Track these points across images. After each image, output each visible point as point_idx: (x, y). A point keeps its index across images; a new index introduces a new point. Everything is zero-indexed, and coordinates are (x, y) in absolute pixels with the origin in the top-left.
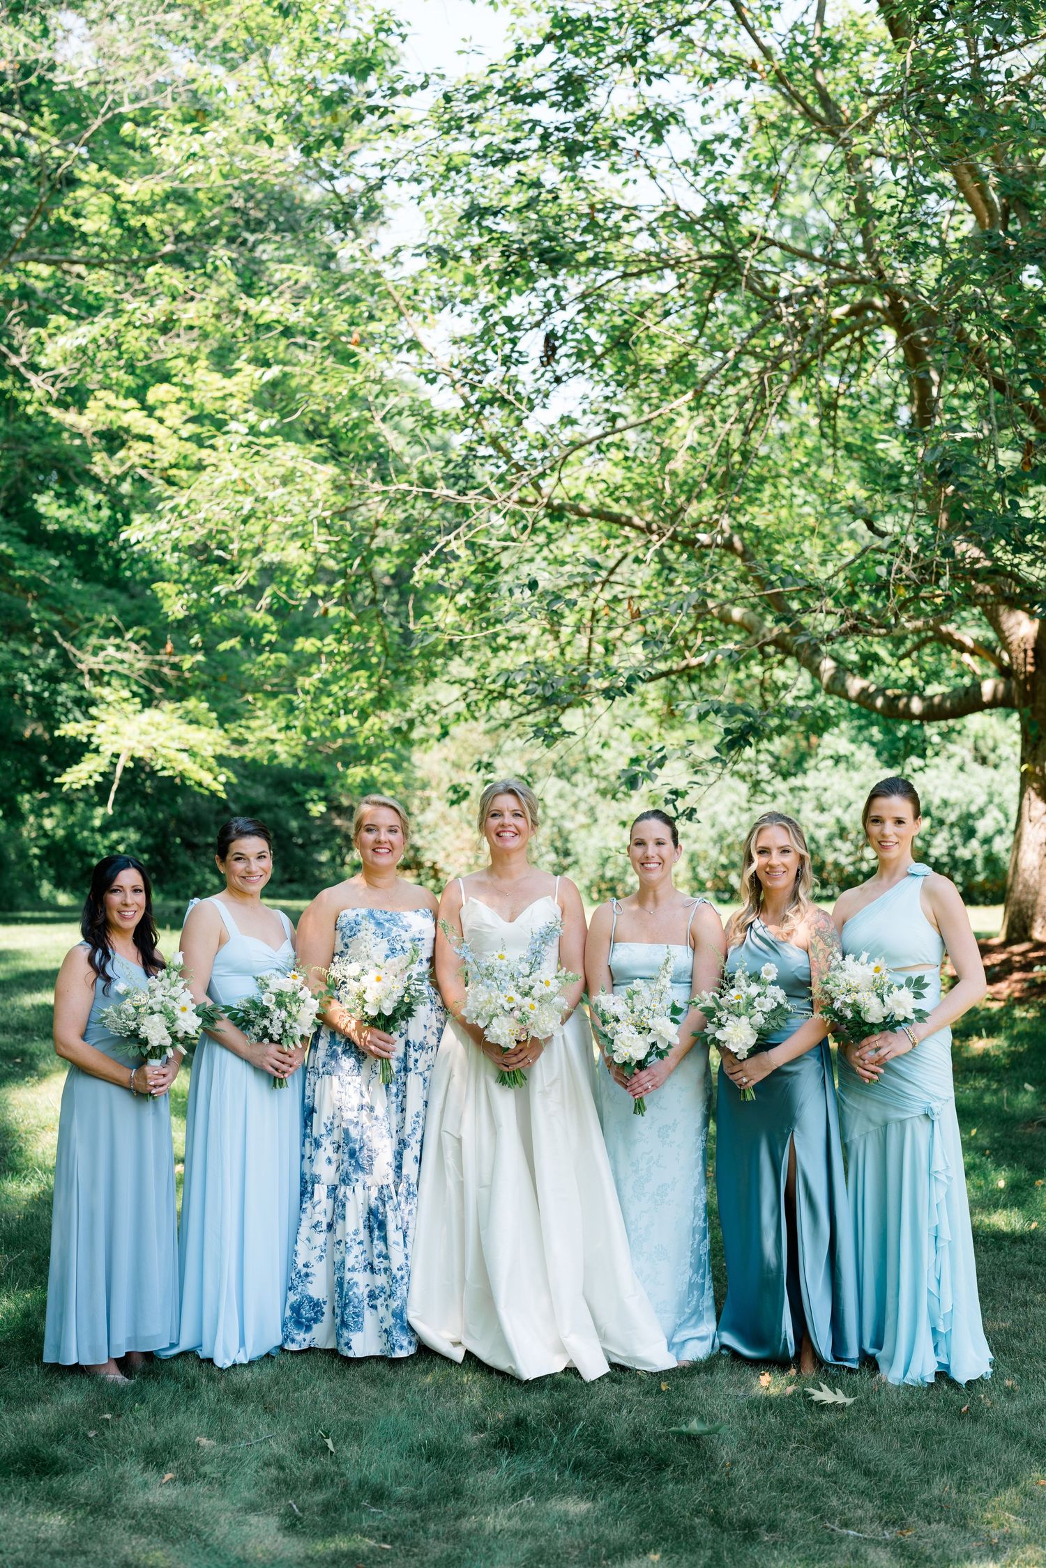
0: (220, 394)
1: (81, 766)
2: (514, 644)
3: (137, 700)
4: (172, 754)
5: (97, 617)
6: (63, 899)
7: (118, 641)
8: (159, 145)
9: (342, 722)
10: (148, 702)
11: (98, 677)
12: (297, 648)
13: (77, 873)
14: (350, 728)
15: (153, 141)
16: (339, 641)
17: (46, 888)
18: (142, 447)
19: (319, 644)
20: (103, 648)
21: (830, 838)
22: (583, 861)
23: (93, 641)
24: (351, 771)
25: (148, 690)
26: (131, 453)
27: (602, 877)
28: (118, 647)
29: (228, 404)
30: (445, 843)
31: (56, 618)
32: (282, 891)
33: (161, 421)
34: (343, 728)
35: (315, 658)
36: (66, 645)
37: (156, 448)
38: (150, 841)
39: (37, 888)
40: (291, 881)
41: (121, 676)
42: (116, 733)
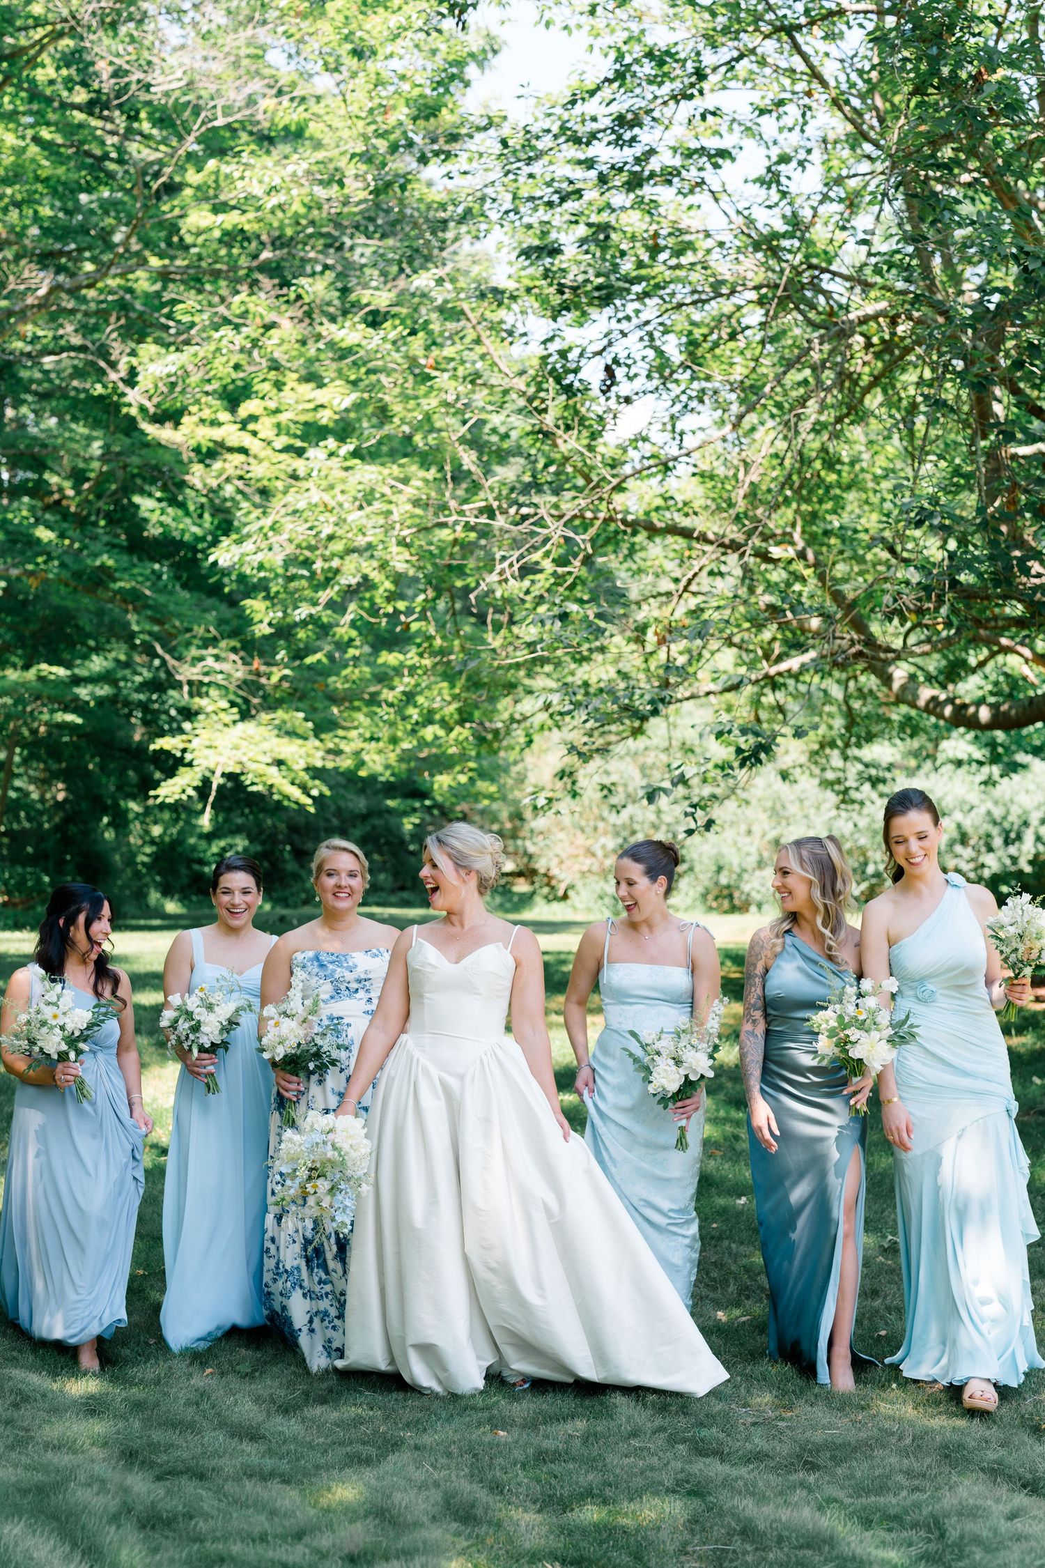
0: (311, 406)
1: (175, 780)
2: (595, 656)
3: (235, 710)
4: (261, 768)
5: (196, 628)
6: (172, 907)
7: (215, 651)
8: (242, 178)
9: (429, 732)
10: (246, 715)
11: (197, 688)
12: (380, 661)
13: (185, 881)
14: (436, 738)
15: (237, 175)
16: (421, 655)
17: (154, 896)
18: (238, 458)
19: (401, 657)
20: (201, 659)
21: (951, 844)
22: (697, 868)
23: (194, 652)
24: (438, 778)
25: (246, 701)
26: (227, 465)
27: (716, 884)
28: (217, 658)
29: (319, 415)
30: (558, 850)
31: (156, 628)
32: (393, 899)
33: (255, 433)
34: (429, 738)
35: (398, 671)
36: (167, 657)
37: (251, 460)
38: (259, 848)
39: (145, 895)
40: (402, 888)
41: (219, 686)
42: (210, 747)
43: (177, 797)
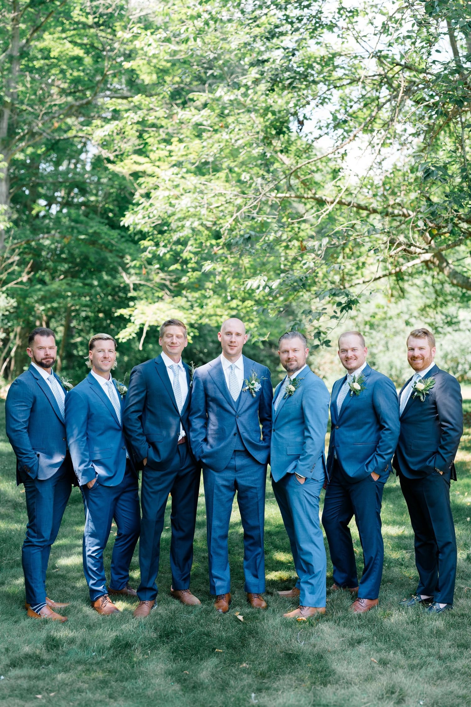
1: (127, 329)
31: (119, 260)
33: (159, 167)
42: (142, 313)
43: (128, 338)
